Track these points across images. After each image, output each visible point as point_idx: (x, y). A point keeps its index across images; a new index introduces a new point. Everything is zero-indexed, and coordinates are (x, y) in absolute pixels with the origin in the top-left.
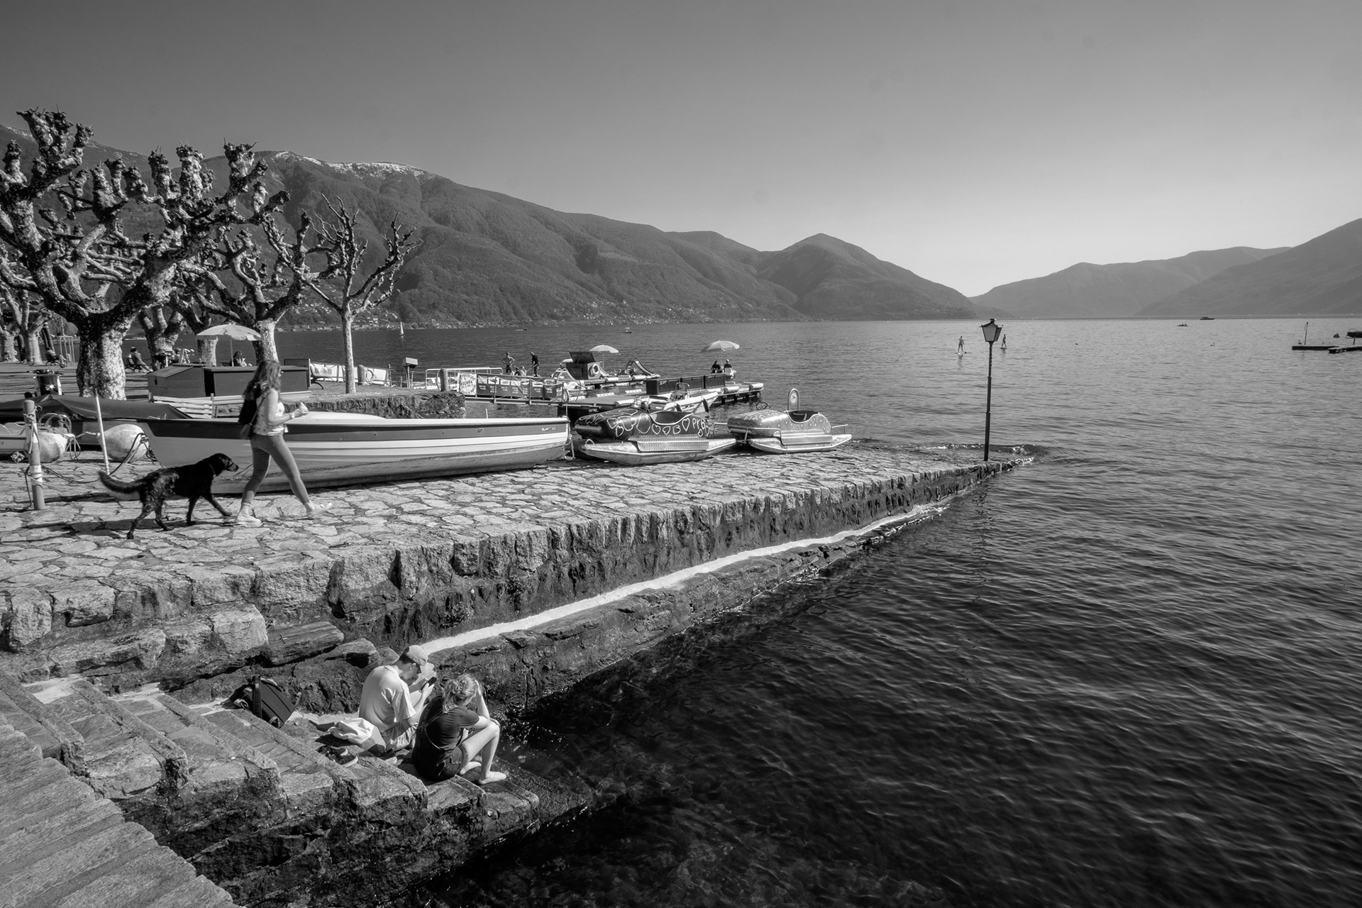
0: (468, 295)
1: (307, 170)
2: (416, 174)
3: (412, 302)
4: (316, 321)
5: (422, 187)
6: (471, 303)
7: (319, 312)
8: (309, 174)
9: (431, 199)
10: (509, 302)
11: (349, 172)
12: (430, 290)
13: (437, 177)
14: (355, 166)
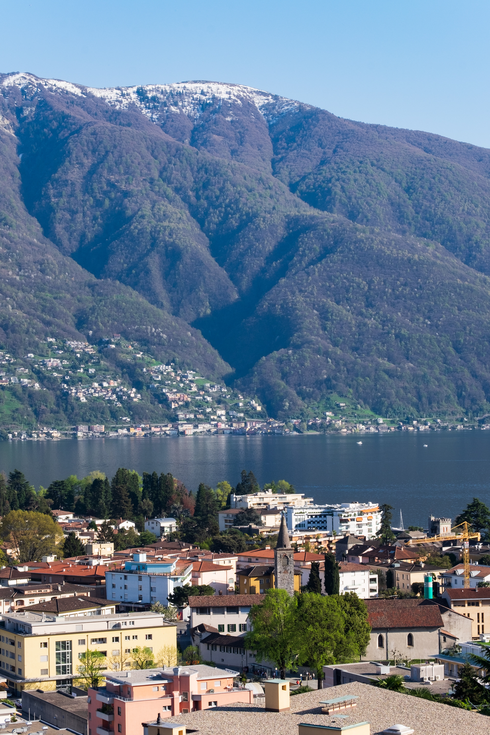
0: (390, 359)
1: (60, 107)
2: (259, 101)
3: (284, 376)
4: (114, 415)
5: (271, 128)
6: (400, 378)
7: (119, 398)
8: (65, 117)
9: (292, 155)
10: (475, 375)
11: (132, 106)
12: (317, 351)
13: (301, 108)
14: (141, 93)
